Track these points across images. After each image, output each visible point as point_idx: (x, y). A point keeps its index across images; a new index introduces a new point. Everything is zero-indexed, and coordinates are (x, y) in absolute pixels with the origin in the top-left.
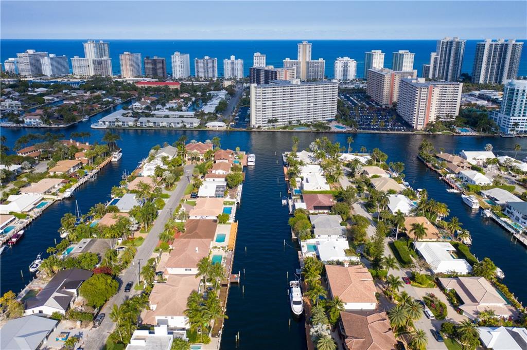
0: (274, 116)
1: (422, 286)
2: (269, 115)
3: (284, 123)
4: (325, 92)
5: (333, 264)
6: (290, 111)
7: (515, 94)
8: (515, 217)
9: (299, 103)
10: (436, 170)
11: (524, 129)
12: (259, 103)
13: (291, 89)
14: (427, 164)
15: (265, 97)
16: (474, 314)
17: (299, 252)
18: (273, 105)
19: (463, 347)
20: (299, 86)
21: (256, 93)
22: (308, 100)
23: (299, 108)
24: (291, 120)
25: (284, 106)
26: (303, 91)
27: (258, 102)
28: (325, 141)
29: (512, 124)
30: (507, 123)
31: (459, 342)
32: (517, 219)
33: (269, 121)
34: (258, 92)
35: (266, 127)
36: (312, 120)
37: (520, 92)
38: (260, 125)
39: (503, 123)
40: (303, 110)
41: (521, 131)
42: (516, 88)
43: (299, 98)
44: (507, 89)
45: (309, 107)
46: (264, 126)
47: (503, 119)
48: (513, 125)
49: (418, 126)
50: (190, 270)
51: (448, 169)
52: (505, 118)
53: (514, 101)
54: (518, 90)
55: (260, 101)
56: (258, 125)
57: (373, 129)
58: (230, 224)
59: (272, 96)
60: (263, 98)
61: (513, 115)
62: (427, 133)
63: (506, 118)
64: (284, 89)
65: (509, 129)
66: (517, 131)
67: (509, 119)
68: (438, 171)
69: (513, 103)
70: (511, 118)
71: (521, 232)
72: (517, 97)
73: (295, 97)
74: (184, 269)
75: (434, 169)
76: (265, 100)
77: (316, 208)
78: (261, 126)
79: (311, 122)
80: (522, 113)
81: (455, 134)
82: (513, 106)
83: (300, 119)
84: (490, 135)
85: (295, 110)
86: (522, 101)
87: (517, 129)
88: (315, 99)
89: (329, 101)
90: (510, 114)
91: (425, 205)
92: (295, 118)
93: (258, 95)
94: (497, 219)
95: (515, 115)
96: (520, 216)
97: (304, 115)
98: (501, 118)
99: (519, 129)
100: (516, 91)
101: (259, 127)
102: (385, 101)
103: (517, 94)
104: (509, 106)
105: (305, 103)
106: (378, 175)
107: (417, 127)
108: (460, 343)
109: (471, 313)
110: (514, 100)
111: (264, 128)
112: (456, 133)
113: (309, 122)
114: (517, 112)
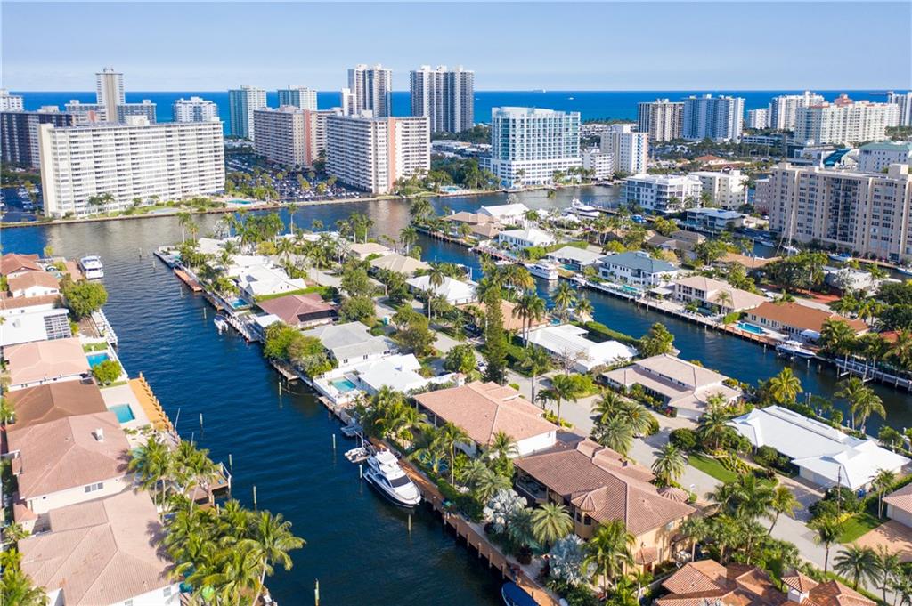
0: (100, 191)
1: (584, 395)
2: (90, 188)
3: (123, 203)
4: (201, 139)
5: (425, 391)
6: (134, 179)
7: (511, 126)
8: (619, 278)
9: (151, 162)
10: (455, 240)
11: (531, 180)
12: (65, 165)
13: (131, 134)
14: (435, 234)
15: (76, 150)
16: (698, 407)
17: (323, 399)
18: (96, 167)
19: (721, 462)
20: (148, 128)
21: (55, 143)
22: (168, 156)
23: (152, 172)
24: (137, 196)
25: (119, 168)
26: (157, 137)
27: (60, 163)
28: (243, 215)
29: (515, 172)
30: (507, 171)
31: (708, 456)
32: (624, 279)
33: (93, 201)
34: (58, 140)
35: (85, 214)
36: (180, 196)
37: (518, 123)
38: (70, 210)
39: (502, 173)
40: (159, 176)
41: (528, 183)
42: (511, 118)
43: (150, 153)
44: (498, 120)
45: (173, 170)
46: (80, 213)
47: (499, 166)
48: (517, 173)
49: (380, 188)
50: (100, 486)
51: (474, 234)
52: (502, 164)
53: (511, 138)
54: (514, 121)
55: (65, 159)
56: (66, 211)
57: (307, 200)
58: (123, 383)
59: (92, 149)
60: (72, 153)
61: (513, 159)
62: (397, 197)
63: (505, 165)
64: (116, 135)
65: (513, 181)
66: (523, 183)
67: (510, 165)
68: (460, 240)
69: (511, 141)
70: (513, 163)
71: (643, 295)
72: (514, 131)
73: (142, 150)
74: (82, 488)
75: (451, 239)
76: (76, 157)
77: (303, 318)
78: (72, 214)
79: (179, 199)
80: (525, 154)
81: (441, 195)
82: (511, 144)
83: (156, 194)
84: (489, 191)
85: (145, 176)
86: (522, 136)
87: (522, 180)
88: (182, 152)
89: (209, 158)
90: (508, 158)
91: (499, 276)
92: (145, 194)
93: (59, 146)
94: (597, 287)
95: (516, 157)
96: (627, 274)
97: (164, 185)
98: (495, 166)
99: (525, 180)
100: (511, 121)
101: (68, 215)
102: (298, 159)
103: (514, 126)
104: (505, 145)
105: (163, 161)
106: (378, 254)
107: (377, 191)
108: (711, 457)
109: (693, 407)
110: (511, 136)
111: (81, 216)
112: (441, 193)
113: (174, 199)
114: (518, 152)
